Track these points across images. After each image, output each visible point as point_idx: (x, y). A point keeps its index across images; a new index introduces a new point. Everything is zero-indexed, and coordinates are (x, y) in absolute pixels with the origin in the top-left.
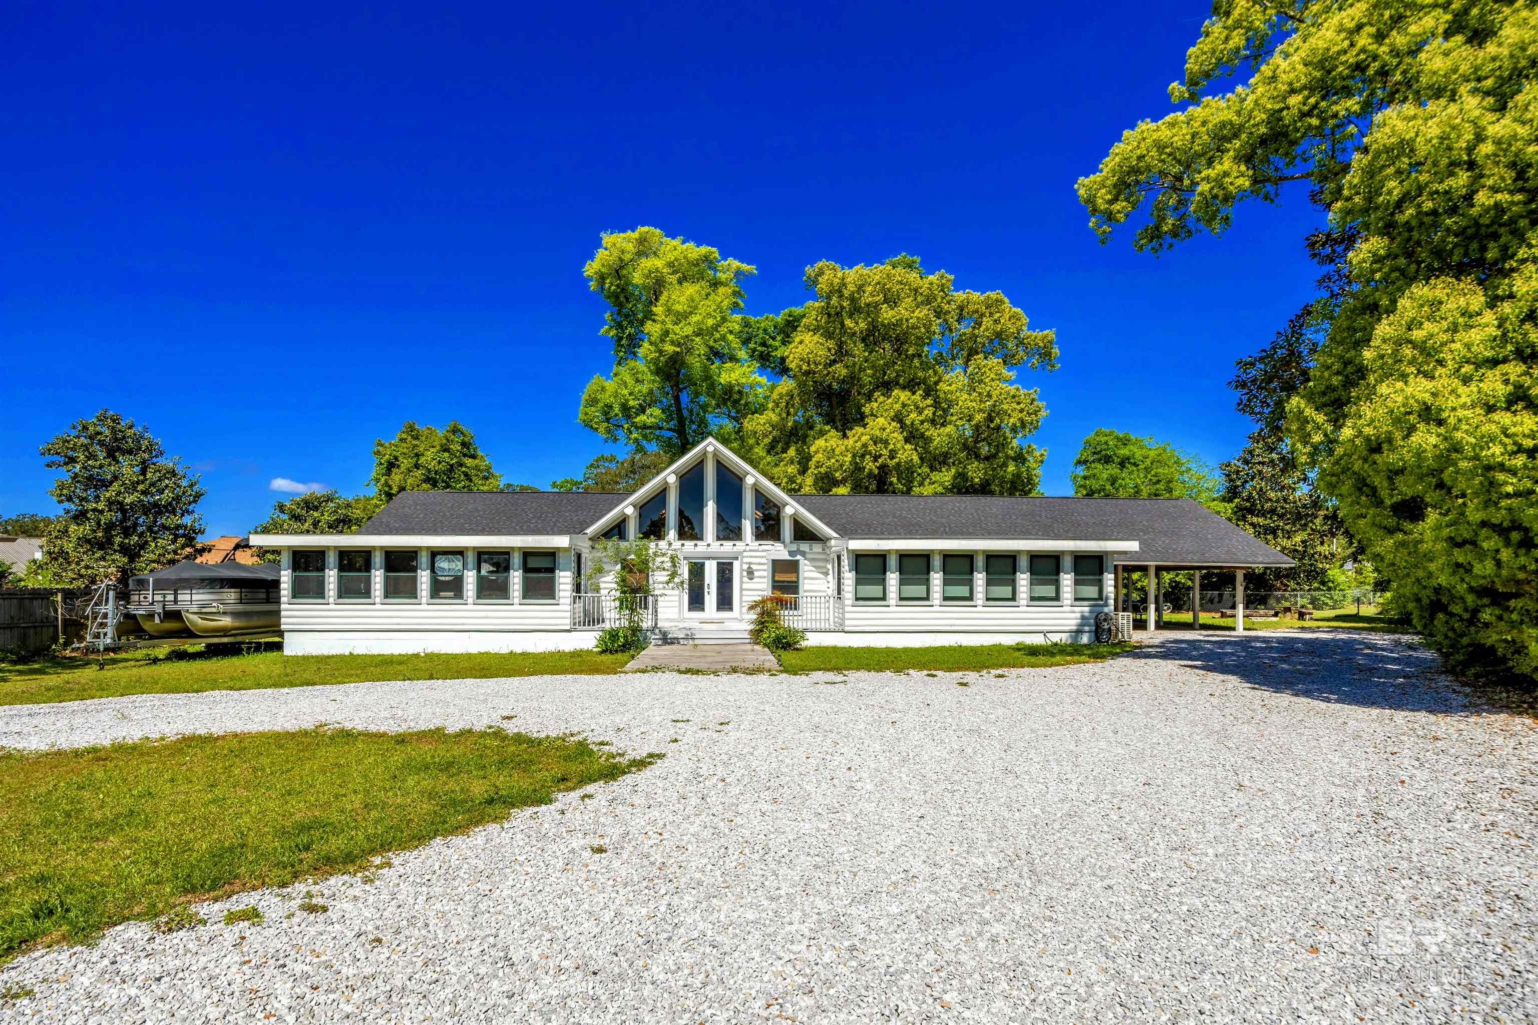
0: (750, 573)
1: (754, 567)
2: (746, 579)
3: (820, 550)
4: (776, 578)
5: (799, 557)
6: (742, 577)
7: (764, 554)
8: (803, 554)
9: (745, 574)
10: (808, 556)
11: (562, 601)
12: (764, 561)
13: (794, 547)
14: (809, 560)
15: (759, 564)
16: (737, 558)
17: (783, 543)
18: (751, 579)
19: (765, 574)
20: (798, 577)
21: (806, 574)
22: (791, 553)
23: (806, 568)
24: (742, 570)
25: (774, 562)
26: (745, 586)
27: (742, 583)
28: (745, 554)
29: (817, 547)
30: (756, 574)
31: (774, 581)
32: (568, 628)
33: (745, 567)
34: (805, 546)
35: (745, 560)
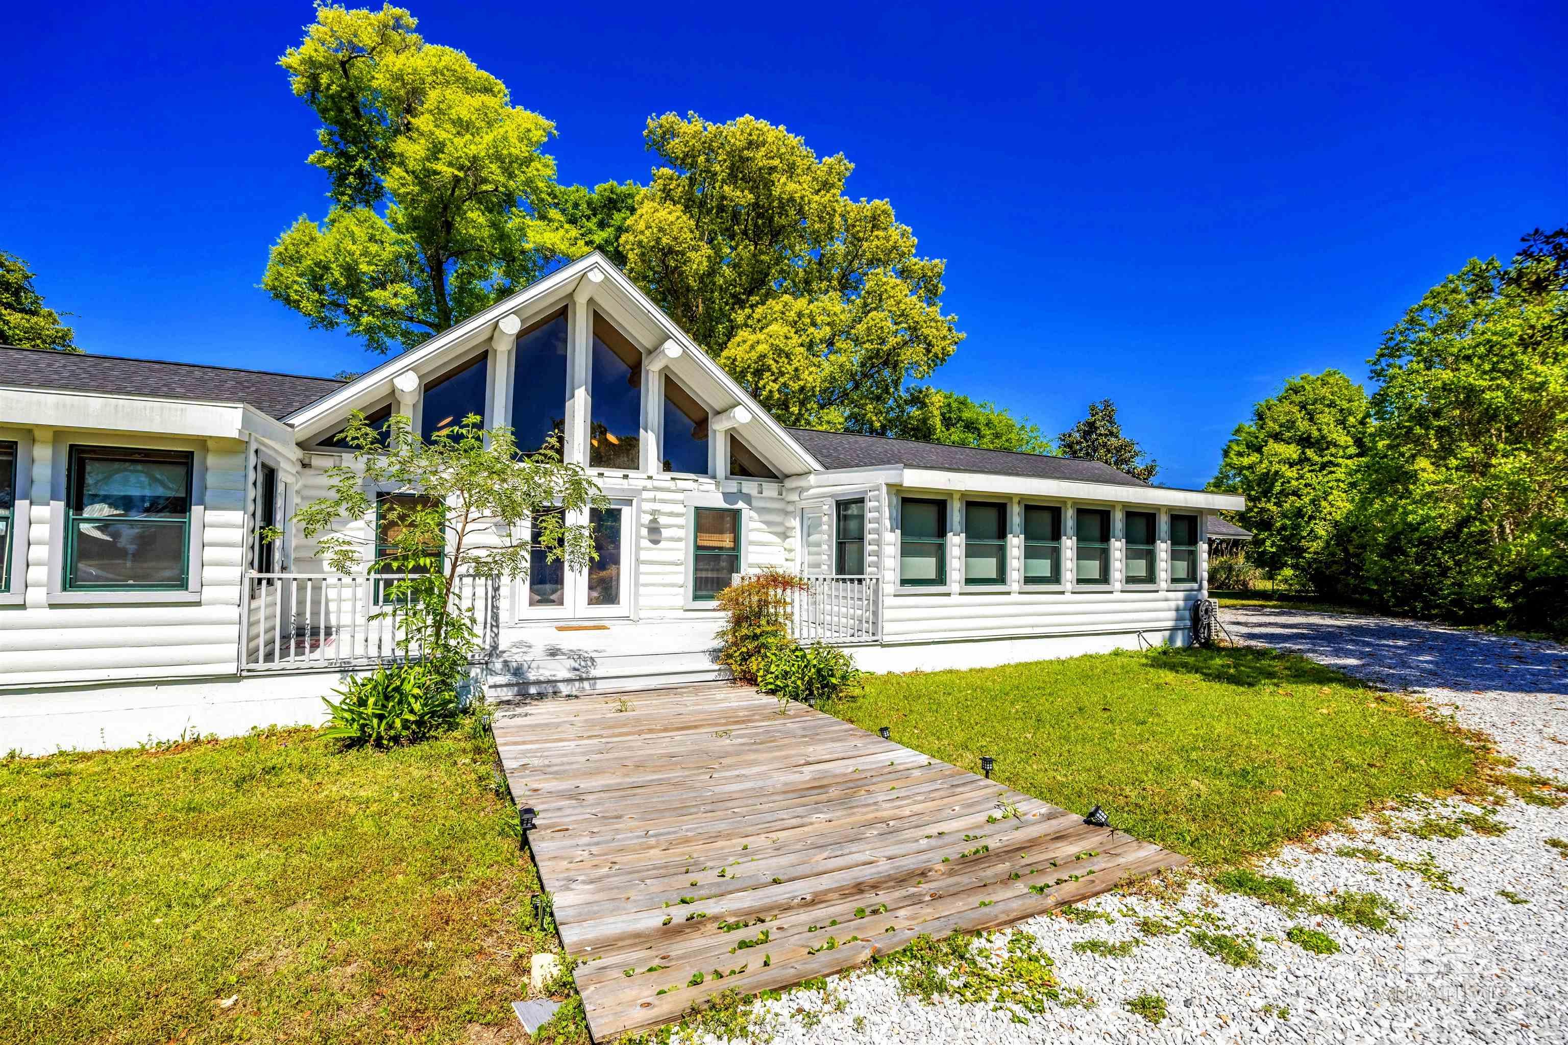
0: (654, 531)
1: (662, 520)
2: (645, 543)
3: (775, 494)
4: (700, 543)
5: (740, 505)
6: (639, 537)
7: (680, 496)
8: (748, 499)
9: (644, 532)
10: (755, 503)
11: (208, 593)
12: (680, 509)
13: (732, 486)
14: (760, 511)
15: (671, 514)
16: (629, 502)
17: (714, 477)
18: (656, 542)
19: (681, 533)
20: (737, 540)
21: (753, 536)
22: (727, 496)
23: (753, 525)
24: (640, 525)
25: (700, 512)
26: (644, 556)
27: (638, 548)
28: (646, 495)
29: (770, 489)
30: (665, 533)
31: (698, 548)
32: (231, 669)
33: (646, 519)
34: (750, 486)
35: (646, 506)
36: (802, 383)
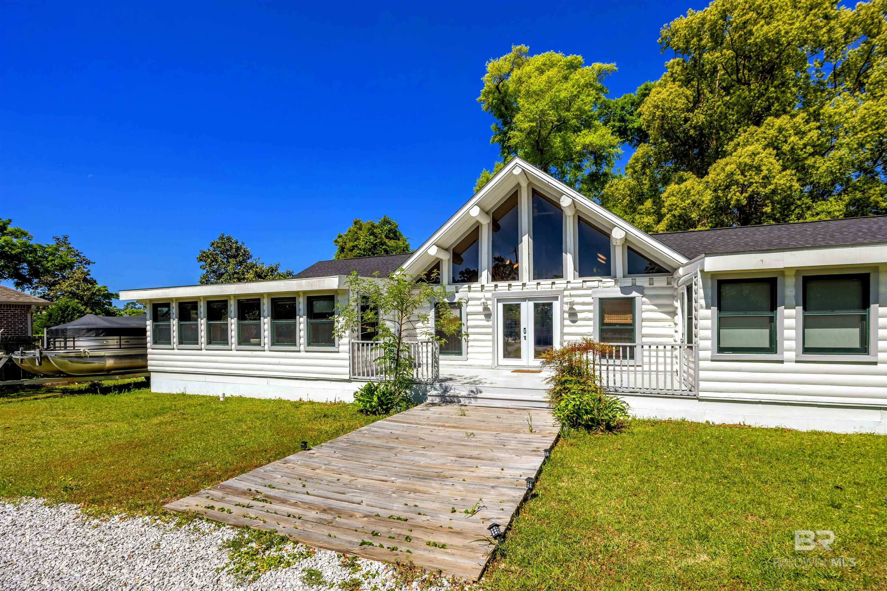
0: (573, 315)
1: (577, 307)
2: (567, 322)
3: (665, 284)
4: (606, 321)
5: (634, 294)
6: (563, 319)
7: (589, 292)
8: (641, 290)
9: (566, 315)
10: (646, 292)
11: (341, 348)
12: (589, 300)
13: (628, 282)
14: (649, 297)
15: (583, 304)
16: (556, 298)
17: (615, 277)
18: (574, 322)
19: (591, 315)
20: (634, 319)
21: (645, 315)
22: (624, 289)
23: (644, 307)
24: (563, 312)
25: (602, 301)
26: (566, 330)
27: (563, 326)
28: (566, 293)
29: (660, 281)
30: (580, 316)
31: (602, 323)
32: (347, 377)
33: (566, 308)
34: (642, 281)
35: (566, 300)
36: (772, 187)
